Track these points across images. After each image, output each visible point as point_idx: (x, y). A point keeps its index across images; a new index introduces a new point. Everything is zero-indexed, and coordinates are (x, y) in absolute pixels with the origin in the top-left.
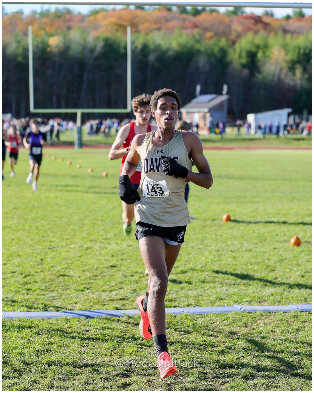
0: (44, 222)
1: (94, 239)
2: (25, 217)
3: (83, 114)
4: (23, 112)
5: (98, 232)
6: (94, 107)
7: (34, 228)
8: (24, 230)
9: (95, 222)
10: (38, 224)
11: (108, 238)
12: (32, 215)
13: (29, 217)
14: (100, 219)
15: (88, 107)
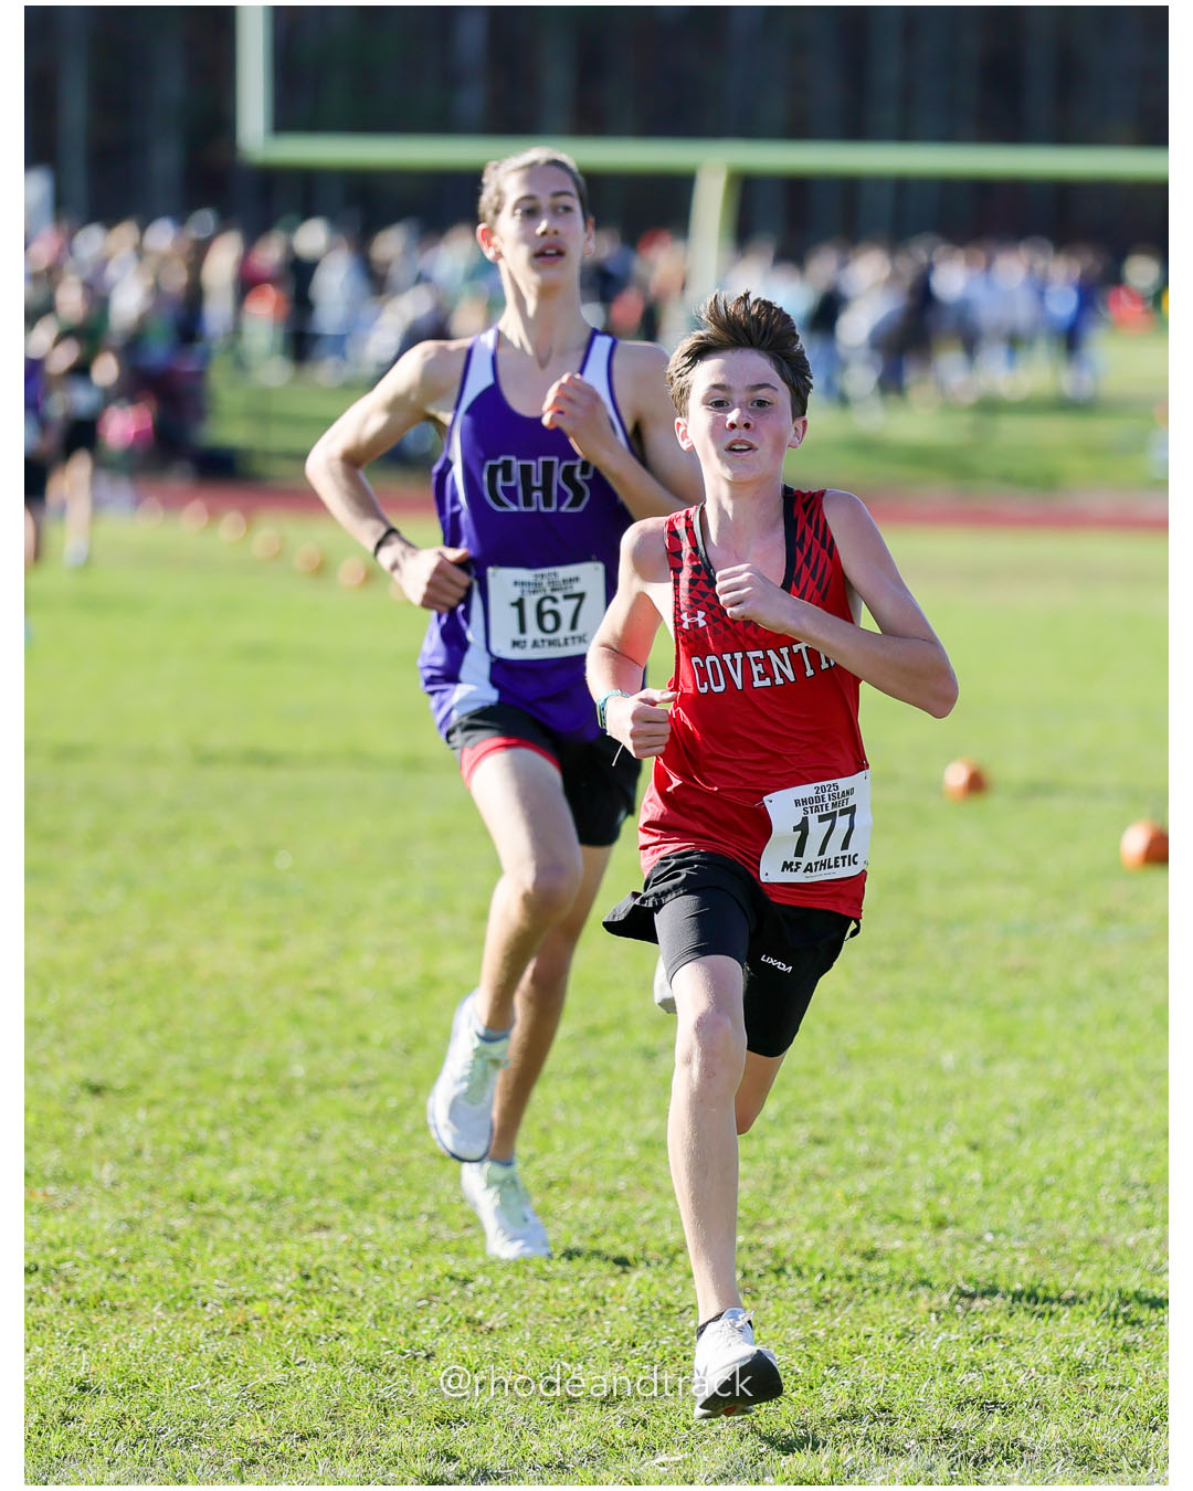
0: (376, 1229)
1: (868, 1401)
2: (198, 1174)
3: (748, 191)
4: (165, 160)
5: (906, 1335)
6: (855, 129)
7: (284, 1281)
8: (184, 1301)
9: (869, 1235)
10: (321, 1248)
11: (1004, 1393)
12: (261, 1163)
13: (234, 1178)
14: (916, 1206)
15: (797, 129)
